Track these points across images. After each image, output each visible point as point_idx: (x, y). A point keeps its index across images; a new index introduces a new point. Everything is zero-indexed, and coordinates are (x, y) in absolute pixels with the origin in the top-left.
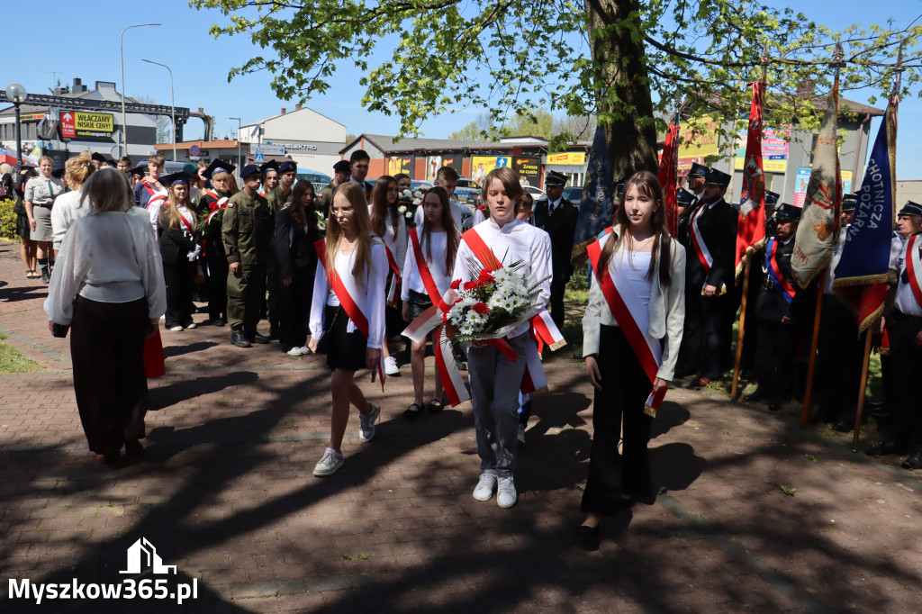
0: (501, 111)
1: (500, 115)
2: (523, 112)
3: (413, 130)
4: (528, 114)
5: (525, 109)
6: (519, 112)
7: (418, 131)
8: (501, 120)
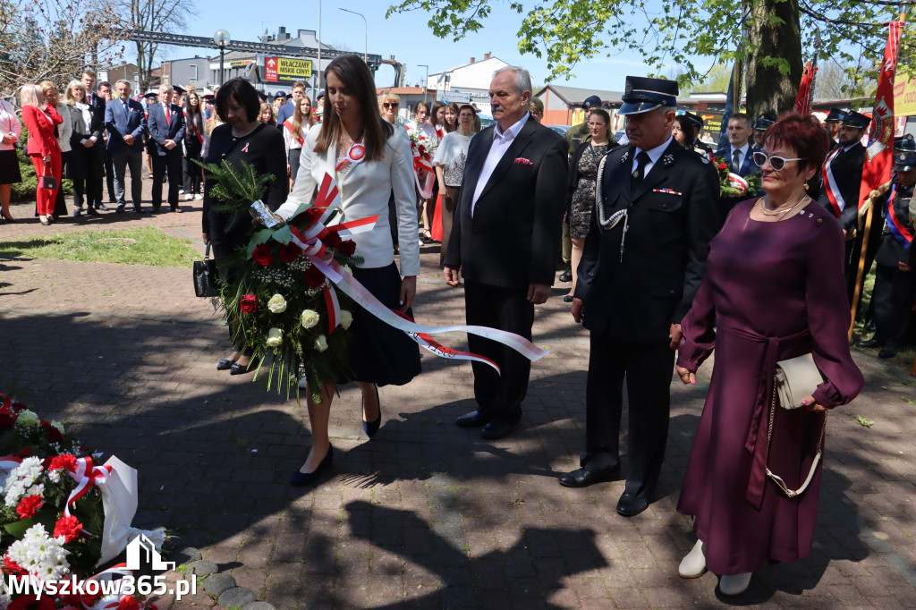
0: (658, 58)
1: (657, 62)
2: (681, 59)
3: (565, 71)
4: (685, 61)
5: (682, 57)
6: (677, 59)
7: (570, 72)
8: (658, 67)
